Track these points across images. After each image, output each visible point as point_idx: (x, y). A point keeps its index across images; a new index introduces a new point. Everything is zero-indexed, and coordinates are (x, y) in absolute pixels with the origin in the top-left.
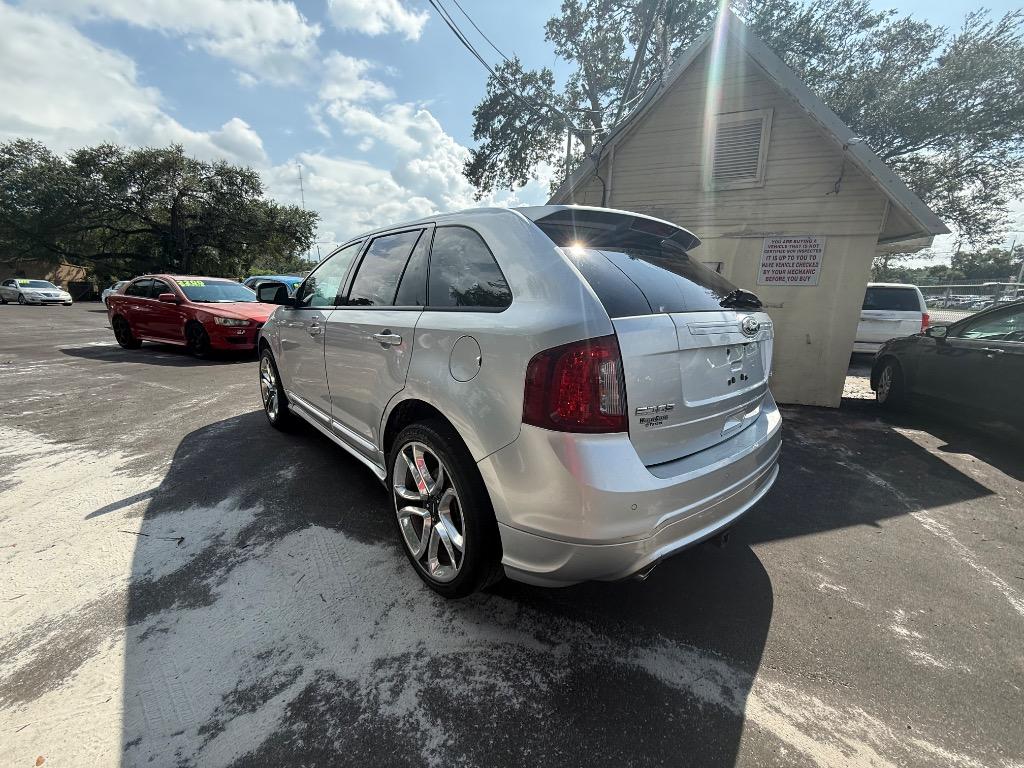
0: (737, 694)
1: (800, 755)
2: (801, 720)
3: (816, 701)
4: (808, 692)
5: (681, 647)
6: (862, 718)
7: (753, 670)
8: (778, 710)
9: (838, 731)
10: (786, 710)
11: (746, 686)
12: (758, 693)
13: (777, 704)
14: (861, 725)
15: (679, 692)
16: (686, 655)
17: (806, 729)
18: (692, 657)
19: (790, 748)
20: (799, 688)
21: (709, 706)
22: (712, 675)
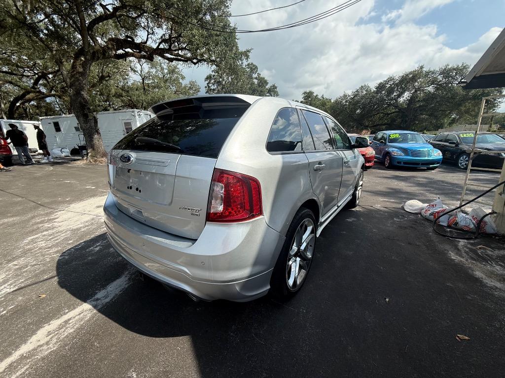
0: (94, 303)
1: (62, 316)
2: (71, 321)
3: (72, 331)
4: (78, 328)
5: (123, 289)
6: (53, 347)
7: (100, 311)
8: (80, 314)
9: (57, 334)
10: (77, 318)
11: (95, 307)
12: (90, 310)
13: (82, 315)
14: (50, 345)
15: (106, 286)
16: (119, 289)
17: (66, 322)
18: (117, 292)
19: (65, 314)
20: (82, 325)
21: (96, 293)
22: (106, 297)
